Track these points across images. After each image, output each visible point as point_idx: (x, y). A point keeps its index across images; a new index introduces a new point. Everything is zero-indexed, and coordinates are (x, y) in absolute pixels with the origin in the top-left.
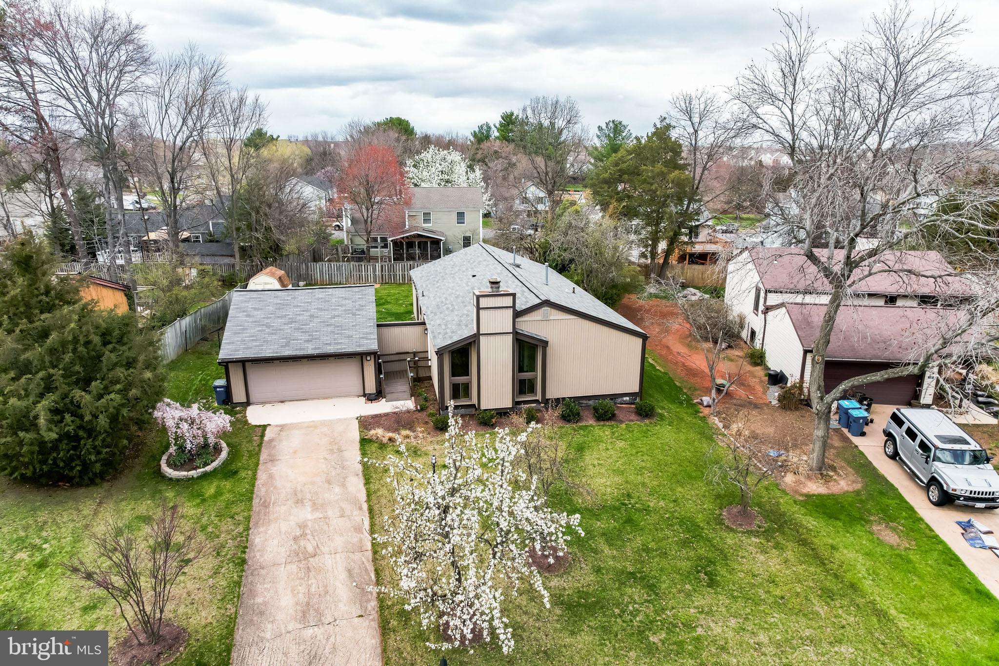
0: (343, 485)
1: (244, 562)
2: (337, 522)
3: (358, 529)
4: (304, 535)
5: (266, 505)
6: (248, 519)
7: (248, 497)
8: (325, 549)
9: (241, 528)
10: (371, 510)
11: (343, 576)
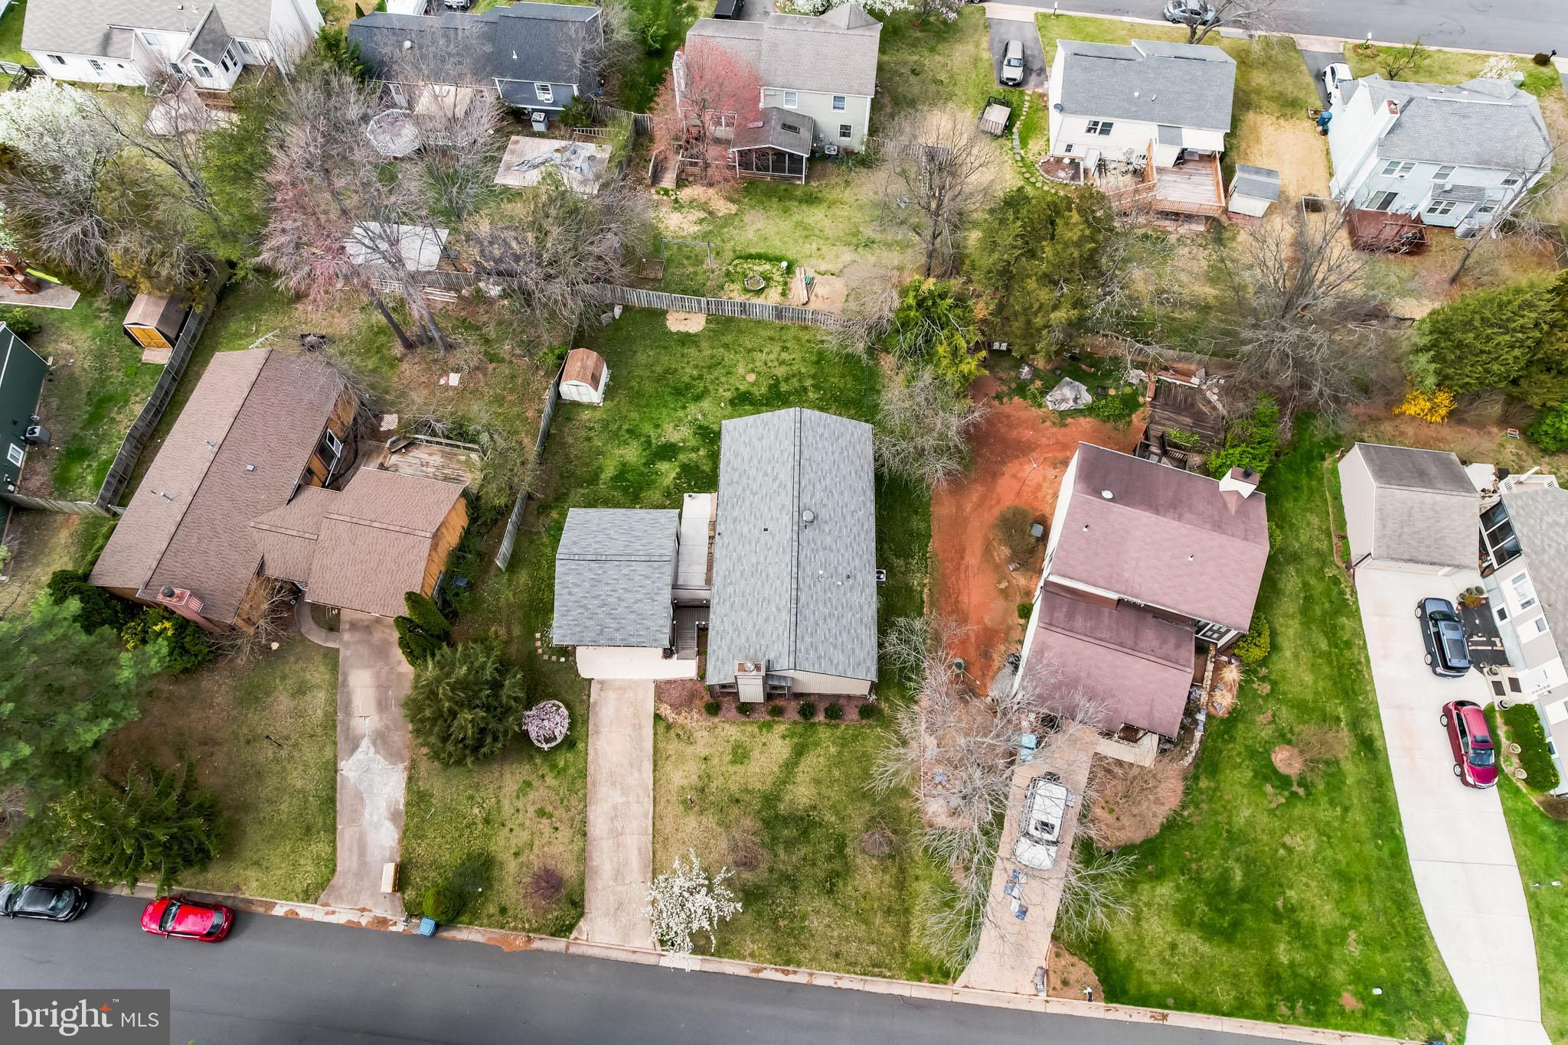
0: (640, 771)
1: (585, 835)
2: (635, 807)
3: (646, 816)
4: (616, 816)
5: (594, 785)
6: (585, 795)
7: (583, 774)
8: (627, 830)
9: (581, 806)
10: (655, 798)
11: (636, 852)
